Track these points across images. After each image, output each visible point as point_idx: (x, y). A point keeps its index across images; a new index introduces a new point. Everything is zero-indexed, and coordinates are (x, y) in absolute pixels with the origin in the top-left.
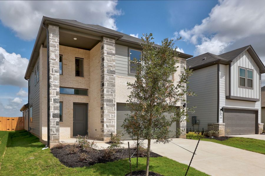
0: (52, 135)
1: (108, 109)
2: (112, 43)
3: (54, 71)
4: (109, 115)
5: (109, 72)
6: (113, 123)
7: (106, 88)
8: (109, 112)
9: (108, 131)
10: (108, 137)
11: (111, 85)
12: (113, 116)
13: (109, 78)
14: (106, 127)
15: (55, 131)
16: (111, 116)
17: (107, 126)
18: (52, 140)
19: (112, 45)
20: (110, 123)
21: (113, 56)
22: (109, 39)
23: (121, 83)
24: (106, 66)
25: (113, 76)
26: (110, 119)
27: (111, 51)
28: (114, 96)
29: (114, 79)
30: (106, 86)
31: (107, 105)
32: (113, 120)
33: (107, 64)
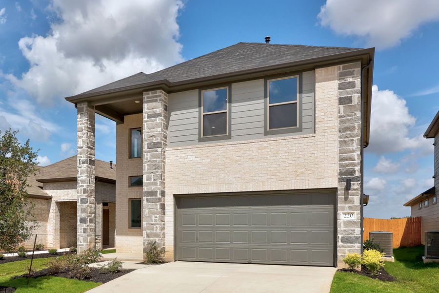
0: (80, 245)
1: (150, 207)
2: (156, 96)
3: (81, 163)
4: (150, 217)
5: (150, 146)
6: (158, 231)
7: (146, 173)
8: (150, 212)
9: (150, 244)
11: (154, 167)
12: (158, 219)
13: (151, 155)
14: (146, 236)
15: (82, 241)
16: (154, 218)
17: (148, 235)
18: (79, 252)
19: (156, 101)
20: (153, 229)
21: (158, 118)
22: (150, 92)
23: (181, 160)
24: (146, 137)
25: (157, 151)
26: (152, 223)
27: (153, 111)
29: (159, 156)
30: (146, 171)
31: (147, 200)
32: (157, 226)
33: (147, 135)
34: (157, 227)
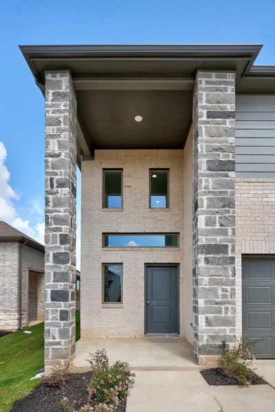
0: (51, 344)
1: (212, 272)
2: (226, 83)
3: (55, 185)
4: (214, 291)
5: (212, 166)
6: (230, 314)
7: (204, 213)
8: (211, 282)
9: (213, 337)
10: (210, 353)
11: (221, 204)
12: (229, 294)
13: (214, 183)
14: (204, 324)
15: (57, 335)
16: (220, 292)
17: (208, 322)
18: (50, 357)
20: (220, 312)
21: (228, 121)
24: (204, 150)
25: (227, 176)
26: (217, 300)
27: (220, 107)
28: (230, 233)
29: (231, 185)
30: (204, 209)
31: (207, 261)
32: (228, 305)
33: (207, 146)
34: (227, 309)
